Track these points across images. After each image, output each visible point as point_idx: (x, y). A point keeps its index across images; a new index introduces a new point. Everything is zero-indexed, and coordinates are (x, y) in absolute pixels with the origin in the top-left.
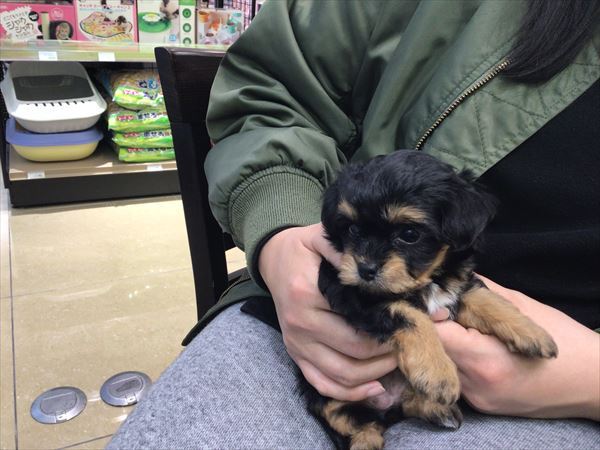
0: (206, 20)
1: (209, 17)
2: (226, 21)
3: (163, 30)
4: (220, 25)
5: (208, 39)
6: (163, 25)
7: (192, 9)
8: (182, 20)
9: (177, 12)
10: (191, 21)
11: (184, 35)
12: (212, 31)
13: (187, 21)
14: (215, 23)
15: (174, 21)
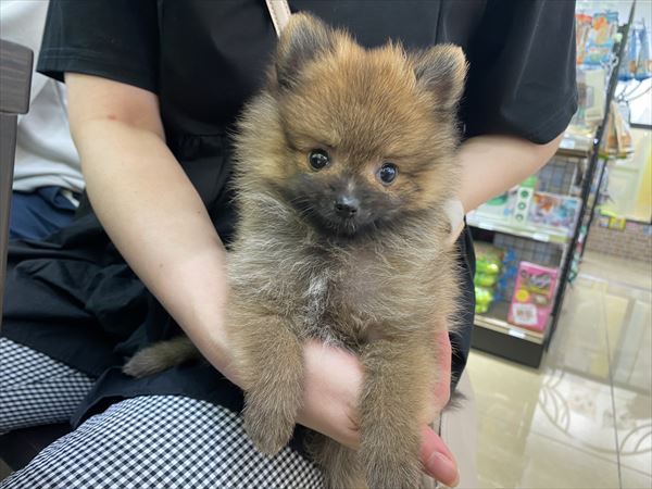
0: (539, 201)
1: (543, 200)
2: (559, 204)
3: (500, 204)
4: (552, 208)
5: (537, 218)
6: (500, 200)
7: (531, 191)
8: (519, 199)
9: (515, 192)
10: (528, 200)
11: (517, 211)
12: (543, 211)
13: (523, 200)
14: (547, 204)
15: (511, 199)
